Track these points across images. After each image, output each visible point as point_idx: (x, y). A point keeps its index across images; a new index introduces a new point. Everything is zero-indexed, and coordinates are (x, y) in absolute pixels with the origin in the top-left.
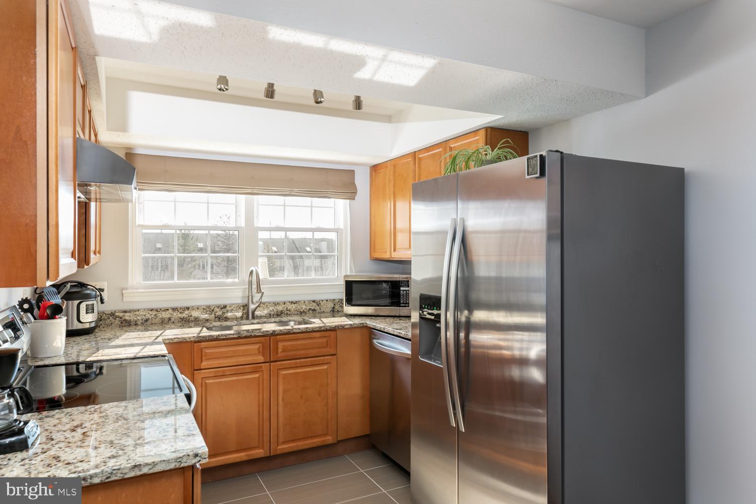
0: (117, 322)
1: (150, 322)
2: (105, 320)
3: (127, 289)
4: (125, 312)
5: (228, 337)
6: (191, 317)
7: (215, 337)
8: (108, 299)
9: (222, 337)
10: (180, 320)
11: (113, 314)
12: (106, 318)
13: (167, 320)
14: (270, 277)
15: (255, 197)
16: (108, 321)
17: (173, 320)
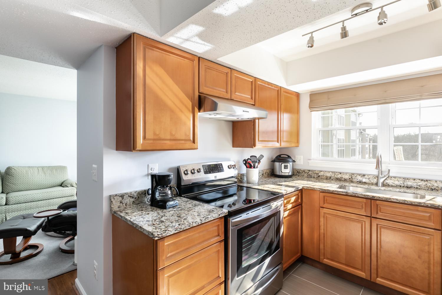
0: (306, 175)
1: (320, 177)
2: (301, 173)
3: (311, 160)
4: (309, 171)
5: (339, 193)
6: (342, 179)
7: (331, 191)
8: (303, 163)
9: (335, 192)
10: (336, 179)
11: (304, 171)
12: (301, 172)
13: (329, 178)
14: (405, 159)
15: (390, 105)
16: (302, 174)
17: (332, 178)
